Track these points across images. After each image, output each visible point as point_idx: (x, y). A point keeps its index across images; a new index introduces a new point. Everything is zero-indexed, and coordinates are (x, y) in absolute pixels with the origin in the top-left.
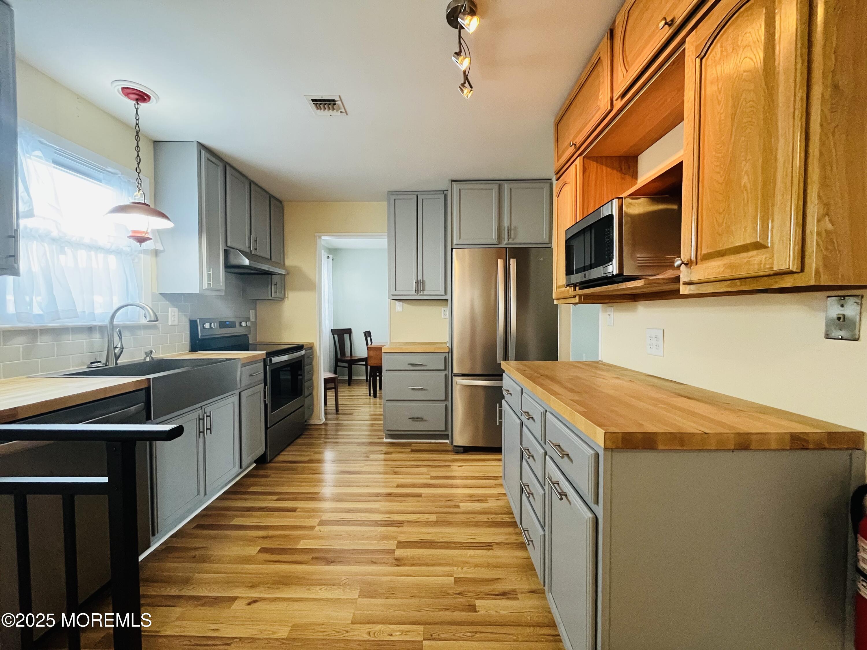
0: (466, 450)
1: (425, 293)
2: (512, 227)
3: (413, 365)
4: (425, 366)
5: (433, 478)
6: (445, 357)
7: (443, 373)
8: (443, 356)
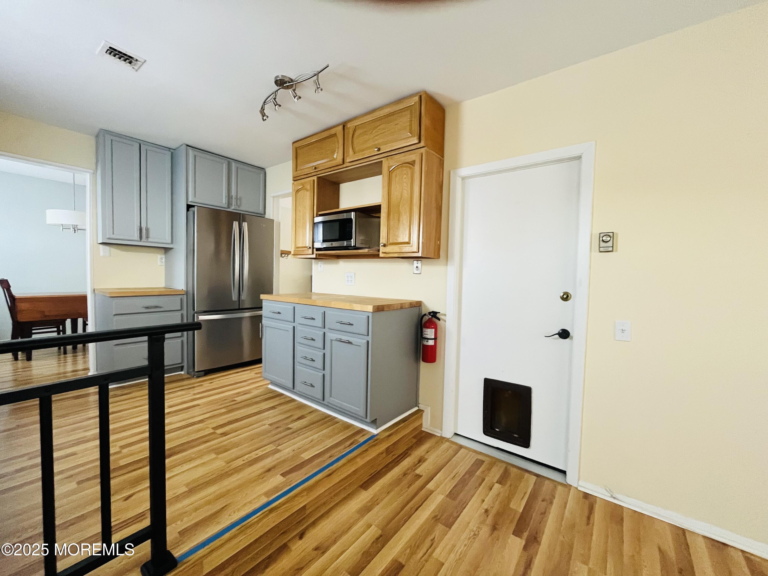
0: (207, 372)
1: (150, 240)
2: (238, 198)
3: (147, 308)
4: (160, 307)
5: (195, 394)
6: (181, 299)
7: (179, 314)
8: (179, 298)
